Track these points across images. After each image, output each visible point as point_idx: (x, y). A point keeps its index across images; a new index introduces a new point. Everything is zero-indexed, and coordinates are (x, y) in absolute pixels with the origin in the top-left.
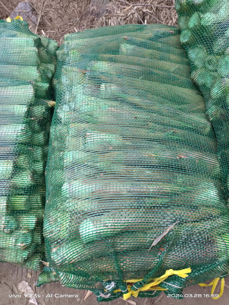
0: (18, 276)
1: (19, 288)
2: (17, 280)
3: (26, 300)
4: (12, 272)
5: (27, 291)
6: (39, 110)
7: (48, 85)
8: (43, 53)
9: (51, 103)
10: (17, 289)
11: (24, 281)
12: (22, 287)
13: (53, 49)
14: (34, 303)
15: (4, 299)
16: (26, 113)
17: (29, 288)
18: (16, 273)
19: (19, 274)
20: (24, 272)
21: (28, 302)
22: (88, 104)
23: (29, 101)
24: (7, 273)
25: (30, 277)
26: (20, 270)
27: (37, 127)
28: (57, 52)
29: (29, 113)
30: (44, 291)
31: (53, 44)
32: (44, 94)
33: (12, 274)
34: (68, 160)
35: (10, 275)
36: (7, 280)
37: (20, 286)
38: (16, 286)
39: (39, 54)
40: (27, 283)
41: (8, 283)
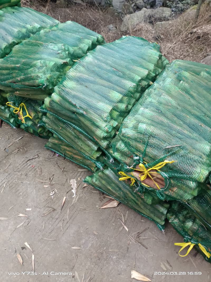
0: (73, 176)
1: (71, 181)
2: (71, 177)
3: (70, 189)
4: (71, 172)
5: (74, 185)
6: (144, 83)
7: (155, 75)
8: (160, 62)
9: (151, 83)
10: (70, 181)
11: (75, 180)
12: (72, 182)
13: (166, 64)
14: (74, 192)
15: (60, 182)
16: (139, 80)
17: (75, 184)
18: (73, 174)
19: (74, 175)
20: (77, 175)
21: (71, 190)
22: (170, 85)
23: (143, 76)
24: (69, 171)
25: (79, 180)
26: (76, 173)
27: (140, 89)
28: (167, 65)
29: (140, 81)
30: (82, 190)
31: (166, 61)
32: (150, 78)
33: (71, 173)
34: (149, 100)
35: (70, 173)
36: (67, 174)
37: (72, 181)
38: (70, 179)
39: (158, 61)
40: (76, 182)
41: (67, 175)
